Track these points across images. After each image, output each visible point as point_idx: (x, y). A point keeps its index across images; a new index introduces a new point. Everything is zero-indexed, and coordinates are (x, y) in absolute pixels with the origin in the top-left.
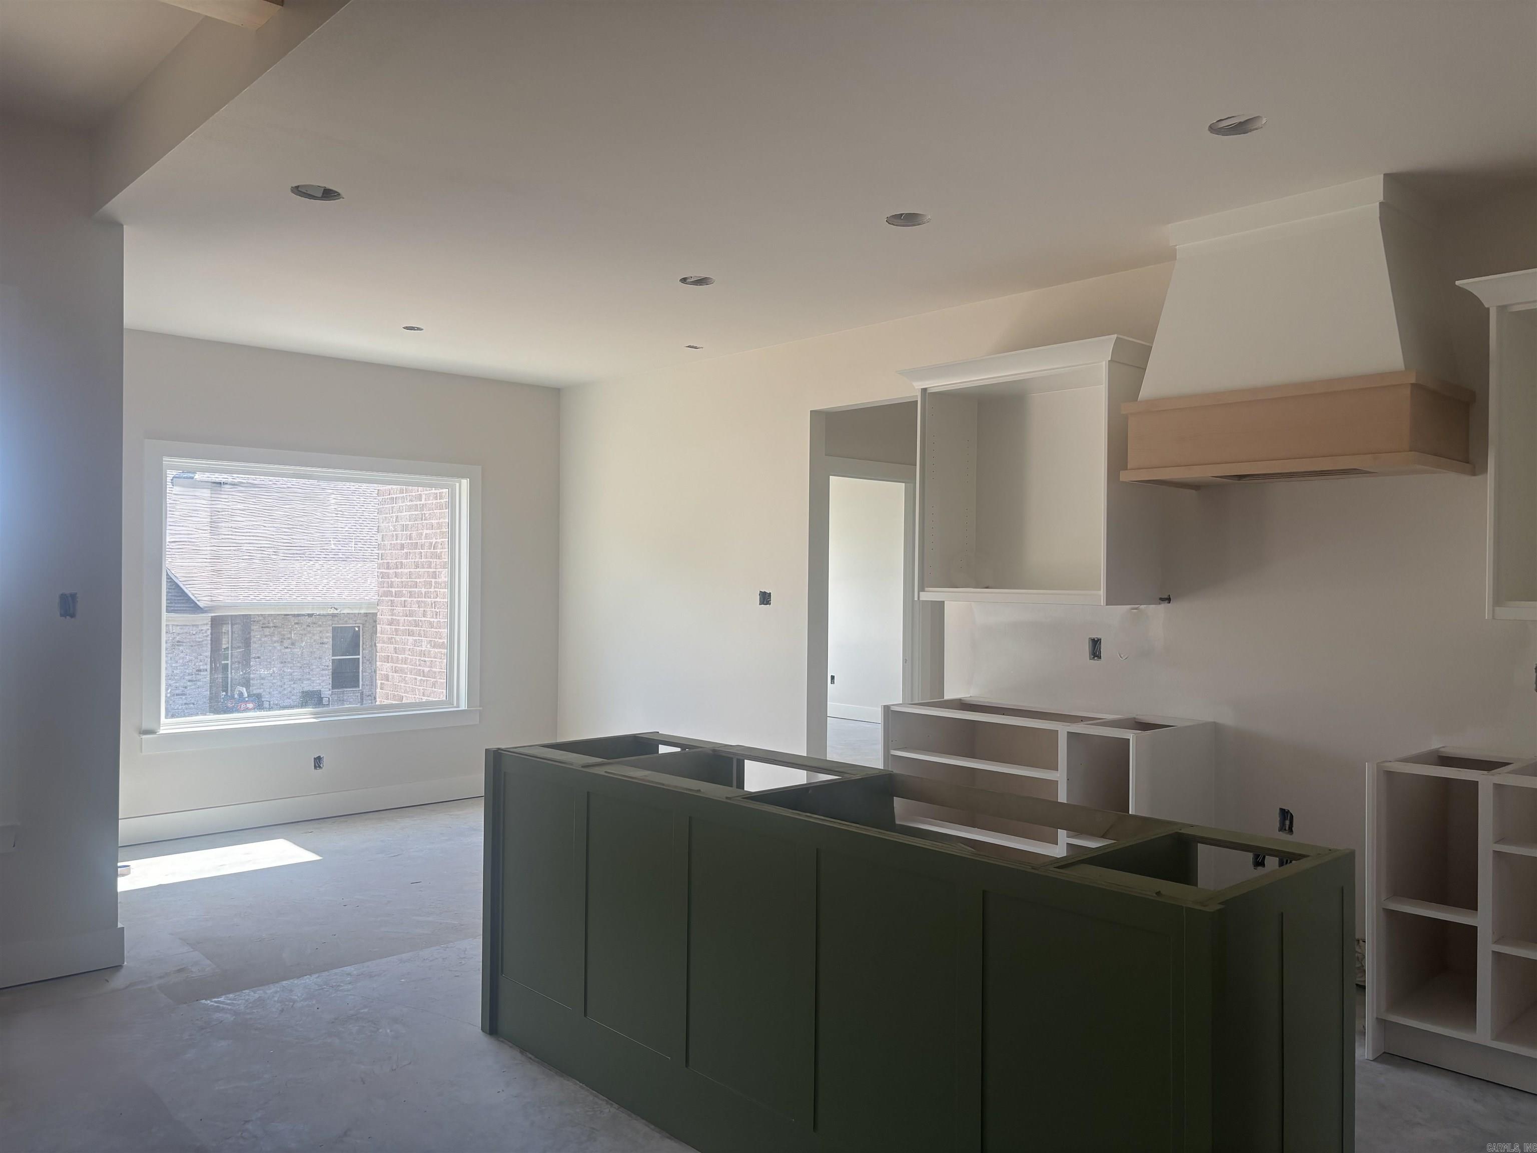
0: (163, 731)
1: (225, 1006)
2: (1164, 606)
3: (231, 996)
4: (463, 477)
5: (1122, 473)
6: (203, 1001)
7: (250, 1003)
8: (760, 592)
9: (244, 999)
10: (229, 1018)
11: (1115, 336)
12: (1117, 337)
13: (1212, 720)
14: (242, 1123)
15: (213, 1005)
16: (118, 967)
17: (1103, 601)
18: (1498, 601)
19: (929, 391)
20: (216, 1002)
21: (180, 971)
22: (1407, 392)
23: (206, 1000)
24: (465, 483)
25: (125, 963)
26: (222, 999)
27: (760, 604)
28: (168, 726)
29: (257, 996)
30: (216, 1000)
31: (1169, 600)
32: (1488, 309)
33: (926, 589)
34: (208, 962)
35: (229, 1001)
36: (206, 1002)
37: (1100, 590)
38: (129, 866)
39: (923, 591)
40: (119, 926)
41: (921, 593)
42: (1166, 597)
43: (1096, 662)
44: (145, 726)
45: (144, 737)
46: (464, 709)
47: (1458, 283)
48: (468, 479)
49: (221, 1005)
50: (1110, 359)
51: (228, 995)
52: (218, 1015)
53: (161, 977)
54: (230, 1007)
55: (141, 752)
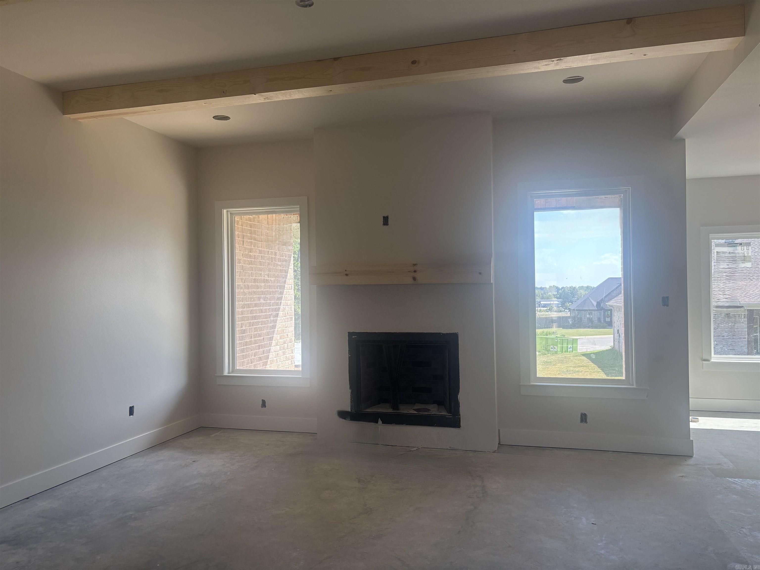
0: (713, 360)
1: (737, 483)
3: (741, 480)
6: (728, 478)
7: (749, 485)
9: (747, 483)
10: (739, 488)
14: (741, 528)
15: (732, 481)
16: (691, 457)
20: (733, 480)
21: (718, 464)
23: (729, 478)
25: (694, 456)
26: (736, 480)
28: (715, 358)
29: (753, 483)
30: (734, 479)
34: (731, 464)
35: (739, 481)
36: (729, 479)
38: (698, 418)
40: (691, 439)
44: (705, 357)
45: (704, 362)
49: (736, 482)
51: (739, 479)
52: (734, 485)
53: (709, 465)
54: (740, 484)
55: (703, 369)
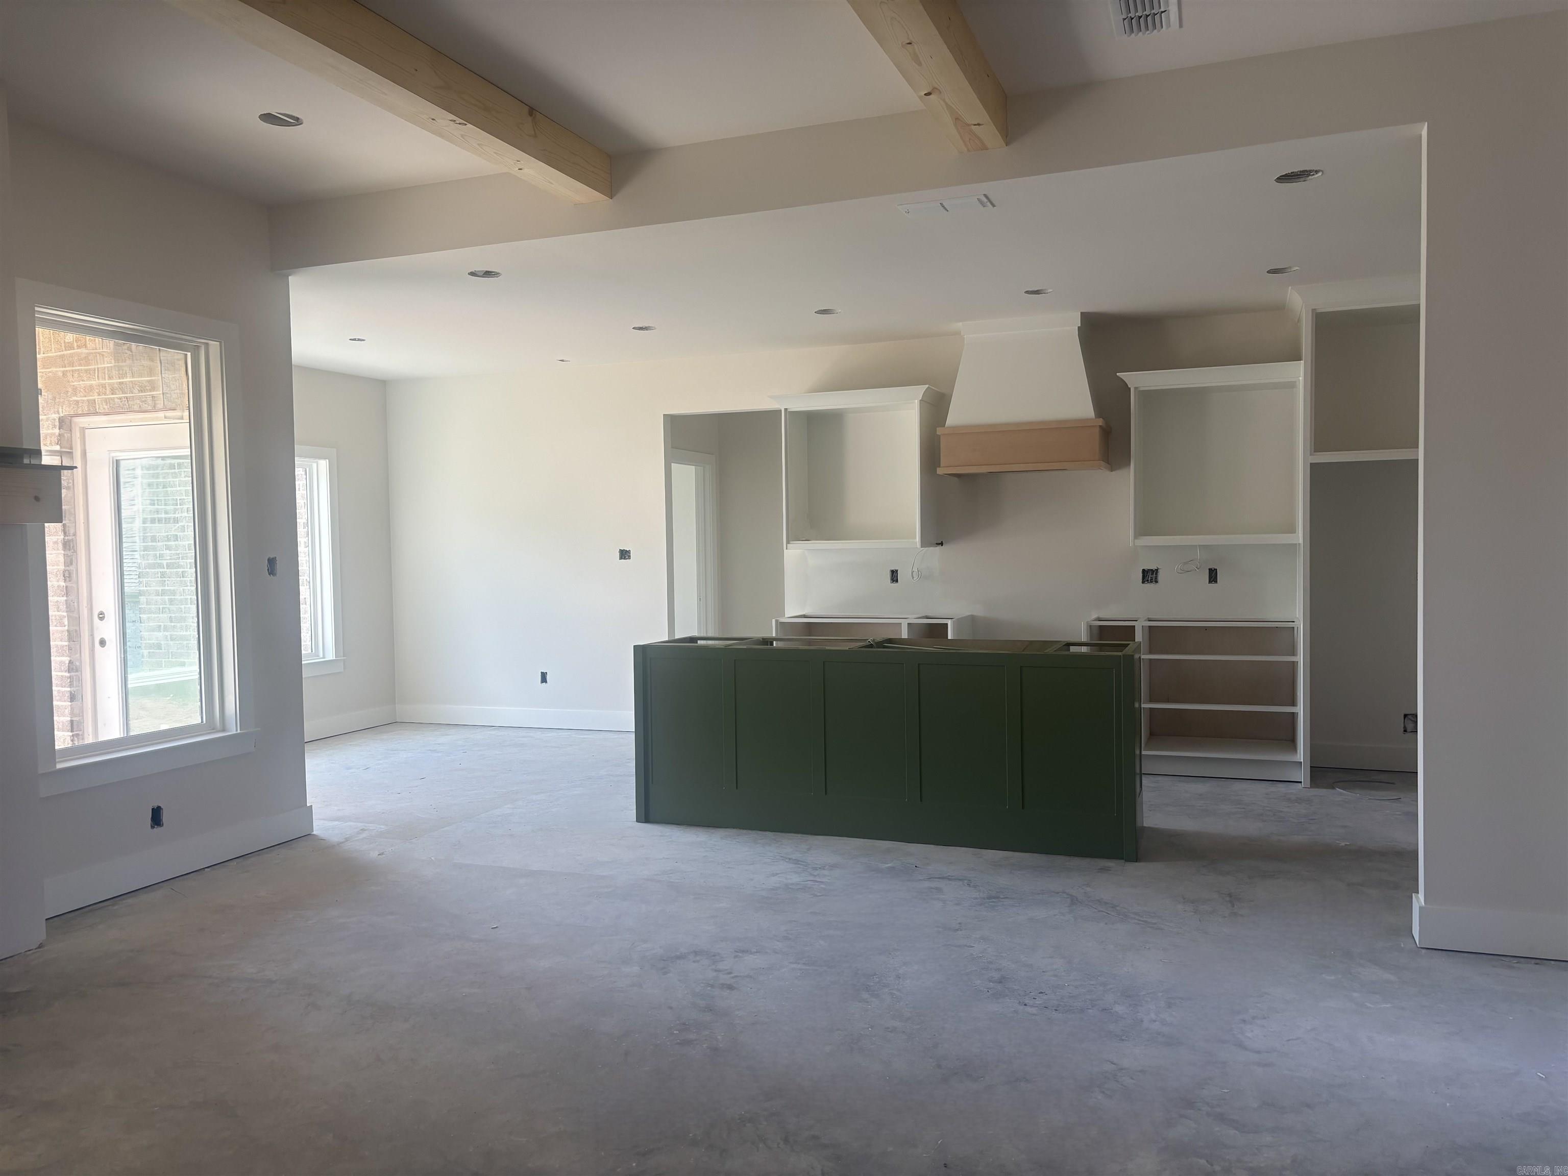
2: (939, 548)
4: (320, 458)
5: (938, 469)
8: (620, 550)
11: (927, 386)
12: (928, 387)
13: (970, 614)
17: (918, 545)
18: (1136, 537)
19: (788, 410)
22: (1097, 430)
24: (324, 464)
27: (620, 559)
31: (942, 544)
32: (1130, 388)
33: (791, 542)
37: (915, 538)
39: (789, 544)
40: (308, 805)
41: (788, 545)
42: (940, 542)
43: (895, 585)
46: (332, 659)
47: (1117, 374)
48: (327, 460)
50: (921, 399)
